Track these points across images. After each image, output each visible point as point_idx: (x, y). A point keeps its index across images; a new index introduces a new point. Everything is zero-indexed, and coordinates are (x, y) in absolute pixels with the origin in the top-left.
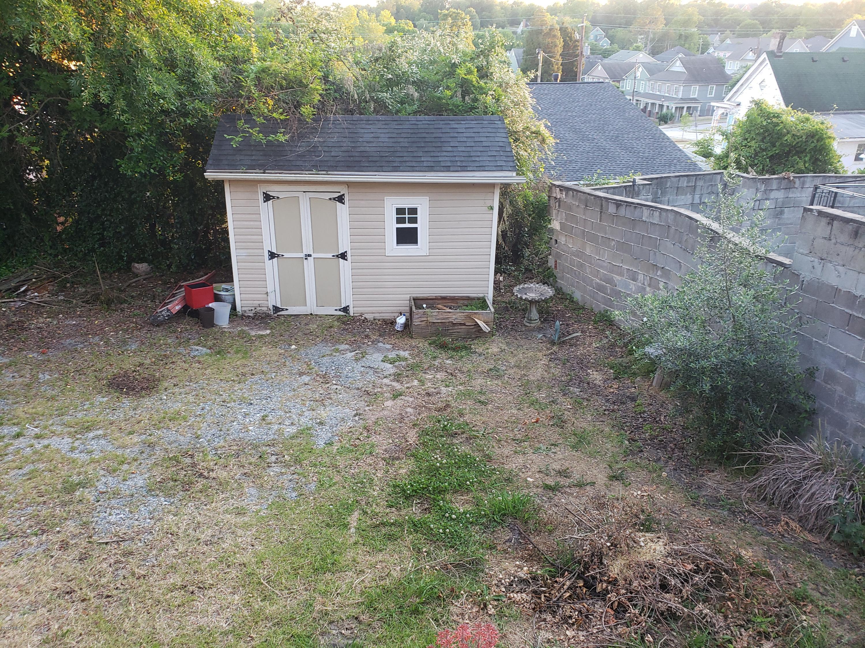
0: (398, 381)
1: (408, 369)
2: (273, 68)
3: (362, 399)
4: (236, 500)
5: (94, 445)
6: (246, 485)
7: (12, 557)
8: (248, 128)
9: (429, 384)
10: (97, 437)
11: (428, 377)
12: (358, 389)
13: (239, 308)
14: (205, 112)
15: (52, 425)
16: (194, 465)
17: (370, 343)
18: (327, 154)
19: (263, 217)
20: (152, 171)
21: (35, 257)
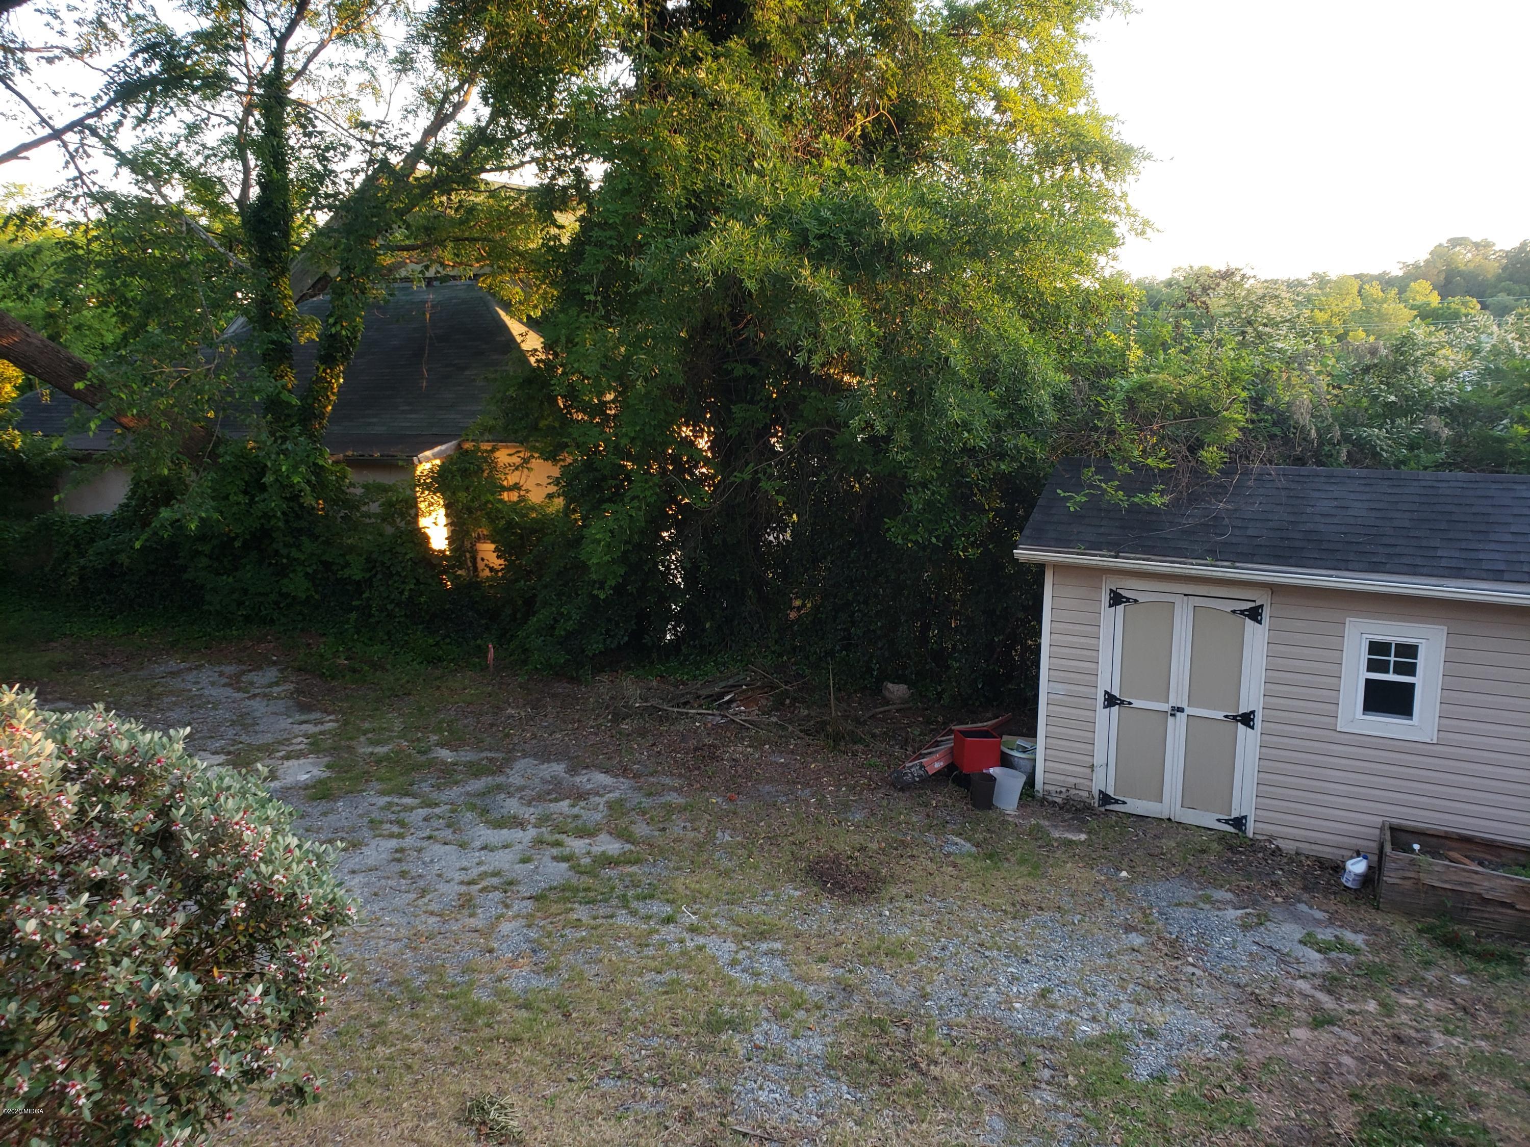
0: (1330, 992)
1: (1357, 972)
2: (1161, 383)
3: (1243, 1008)
4: (964, 1131)
5: (764, 965)
6: (987, 1107)
7: (616, 1108)
8: (1100, 480)
9: (1404, 1018)
10: (771, 953)
11: (1404, 1000)
12: (1238, 986)
13: (1039, 785)
14: (1034, 453)
15: (716, 915)
16: (908, 1044)
17: (1279, 900)
18: (1237, 532)
19: (1105, 632)
20: (934, 540)
21: (753, 654)
